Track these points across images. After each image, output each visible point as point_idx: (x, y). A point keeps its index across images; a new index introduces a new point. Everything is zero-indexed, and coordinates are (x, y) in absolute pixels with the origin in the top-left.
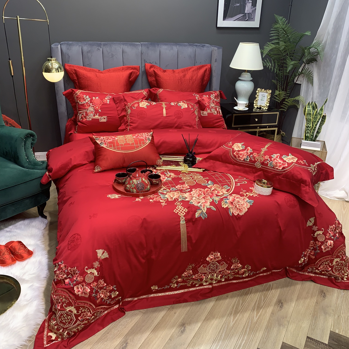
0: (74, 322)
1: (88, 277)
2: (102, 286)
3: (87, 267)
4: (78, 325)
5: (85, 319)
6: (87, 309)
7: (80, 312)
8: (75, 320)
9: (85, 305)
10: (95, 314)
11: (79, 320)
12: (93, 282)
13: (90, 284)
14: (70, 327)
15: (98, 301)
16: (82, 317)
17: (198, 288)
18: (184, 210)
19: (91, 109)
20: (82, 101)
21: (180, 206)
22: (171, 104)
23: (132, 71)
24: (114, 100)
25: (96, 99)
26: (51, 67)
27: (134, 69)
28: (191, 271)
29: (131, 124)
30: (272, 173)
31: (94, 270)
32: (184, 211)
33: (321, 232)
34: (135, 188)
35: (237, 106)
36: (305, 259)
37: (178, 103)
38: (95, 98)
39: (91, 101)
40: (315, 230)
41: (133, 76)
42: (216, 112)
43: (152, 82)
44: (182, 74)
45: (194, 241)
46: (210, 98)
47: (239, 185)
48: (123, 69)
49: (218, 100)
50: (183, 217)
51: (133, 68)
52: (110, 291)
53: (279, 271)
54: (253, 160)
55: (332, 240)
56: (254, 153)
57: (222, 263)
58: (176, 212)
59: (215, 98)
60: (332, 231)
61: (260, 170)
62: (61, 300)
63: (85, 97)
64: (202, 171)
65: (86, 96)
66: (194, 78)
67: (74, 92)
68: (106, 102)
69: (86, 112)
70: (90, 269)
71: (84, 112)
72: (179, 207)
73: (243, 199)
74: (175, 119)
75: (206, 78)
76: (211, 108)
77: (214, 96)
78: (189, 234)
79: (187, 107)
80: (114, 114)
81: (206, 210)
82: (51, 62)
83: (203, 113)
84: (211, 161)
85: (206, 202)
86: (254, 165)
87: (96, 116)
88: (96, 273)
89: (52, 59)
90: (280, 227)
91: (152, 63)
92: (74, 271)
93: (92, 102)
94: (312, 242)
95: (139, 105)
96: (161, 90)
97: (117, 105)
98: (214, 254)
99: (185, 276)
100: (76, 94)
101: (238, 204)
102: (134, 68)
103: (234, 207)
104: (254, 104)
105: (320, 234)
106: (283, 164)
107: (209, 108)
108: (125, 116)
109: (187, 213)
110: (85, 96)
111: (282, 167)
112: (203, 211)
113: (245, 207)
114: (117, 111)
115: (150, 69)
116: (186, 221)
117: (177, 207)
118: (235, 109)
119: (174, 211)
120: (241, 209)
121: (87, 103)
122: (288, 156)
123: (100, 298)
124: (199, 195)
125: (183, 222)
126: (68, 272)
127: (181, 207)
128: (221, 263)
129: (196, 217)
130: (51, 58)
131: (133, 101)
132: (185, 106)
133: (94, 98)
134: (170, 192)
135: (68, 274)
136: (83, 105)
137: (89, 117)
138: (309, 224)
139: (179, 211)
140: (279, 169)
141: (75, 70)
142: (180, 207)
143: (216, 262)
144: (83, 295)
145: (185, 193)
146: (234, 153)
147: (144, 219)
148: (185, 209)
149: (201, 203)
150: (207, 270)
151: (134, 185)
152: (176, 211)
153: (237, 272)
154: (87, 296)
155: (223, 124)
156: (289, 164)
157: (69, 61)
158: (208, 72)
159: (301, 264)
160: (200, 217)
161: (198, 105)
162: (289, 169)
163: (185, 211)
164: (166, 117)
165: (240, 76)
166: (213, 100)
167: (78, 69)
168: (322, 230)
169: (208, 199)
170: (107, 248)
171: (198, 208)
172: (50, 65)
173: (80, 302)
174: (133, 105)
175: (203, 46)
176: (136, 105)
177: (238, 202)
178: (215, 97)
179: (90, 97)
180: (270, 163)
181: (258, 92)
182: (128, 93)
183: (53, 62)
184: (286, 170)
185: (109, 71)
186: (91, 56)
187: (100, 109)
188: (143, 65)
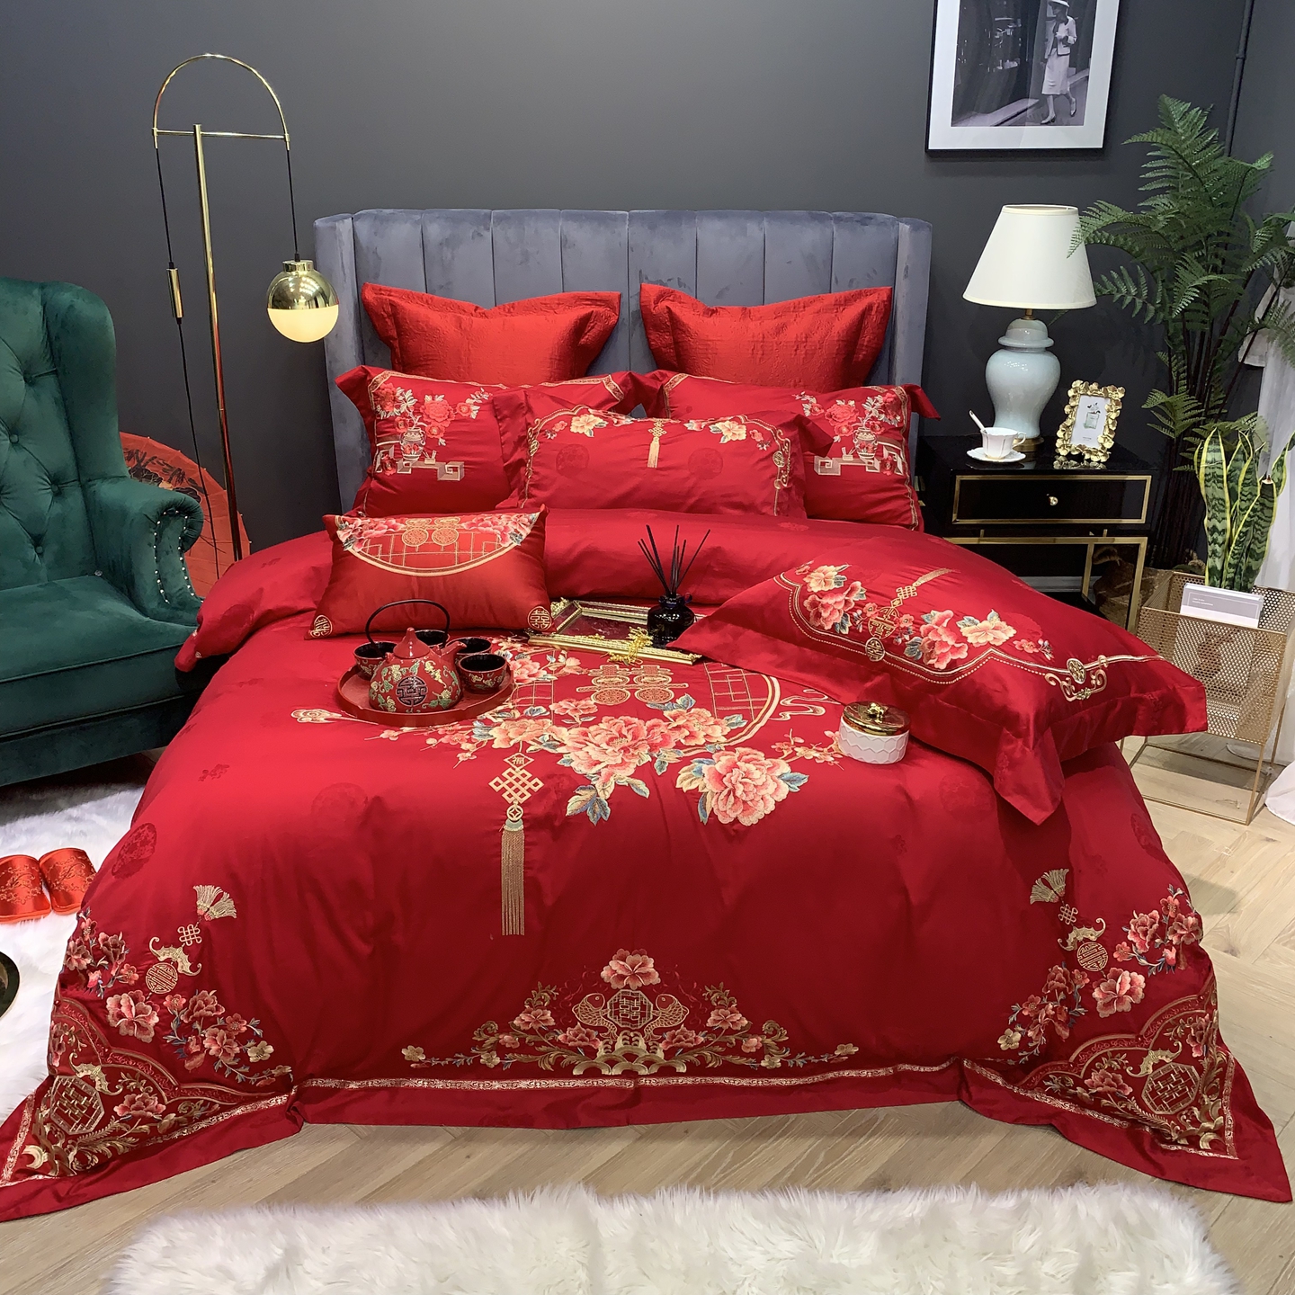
0: (98, 1121)
1: (156, 972)
2: (209, 1013)
3: (157, 940)
4: (116, 1133)
5: (140, 1117)
6: (144, 1082)
7: (121, 1090)
8: (103, 1113)
9: (136, 1066)
10: (181, 1108)
11: (117, 1117)
12: (172, 993)
13: (163, 997)
14: (85, 1134)
15: (192, 1063)
16: (125, 1109)
17: (580, 1083)
18: (530, 785)
19: (414, 436)
20: (387, 407)
21: (518, 769)
22: (686, 425)
23: (592, 309)
24: (495, 408)
25: (436, 402)
26: (292, 290)
27: (601, 306)
28: (549, 1013)
29: (534, 492)
30: (915, 683)
31: (179, 951)
32: (527, 787)
33: (1092, 934)
34: (392, 694)
35: (982, 446)
36: (1030, 1034)
37: (714, 424)
38: (433, 399)
39: (417, 410)
40: (1068, 921)
41: (593, 327)
42: (877, 464)
43: (663, 349)
44: (771, 324)
45: (549, 901)
46: (862, 412)
47: (789, 718)
48: (559, 304)
49: (898, 418)
50: (519, 807)
51: (597, 300)
52: (243, 1038)
53: (927, 1069)
54: (861, 630)
55: (1142, 970)
56: (867, 605)
57: (664, 999)
58: (497, 789)
59: (880, 412)
60: (1145, 933)
61: (881, 668)
62: (66, 1039)
63: (401, 394)
64: (690, 663)
65: (405, 391)
66: (816, 337)
67: (368, 378)
68: (467, 415)
69: (397, 446)
70: (167, 946)
71: (392, 444)
72: (513, 772)
73: (769, 769)
74: (688, 478)
75: (866, 338)
76: (857, 446)
77: (878, 404)
78: (531, 873)
79: (744, 438)
80: (491, 454)
81: (611, 791)
82: (294, 273)
83: (823, 464)
84: (730, 627)
85: (626, 763)
86: (863, 649)
87: (426, 462)
88: (185, 966)
89: (299, 264)
90: (905, 891)
91: (665, 281)
92: (115, 946)
93: (421, 411)
94: (1059, 968)
95: (569, 426)
96: (679, 378)
97: (503, 425)
98: (630, 958)
99: (527, 1028)
100: (376, 384)
101: (744, 784)
102: (600, 301)
103: (726, 792)
104: (1058, 441)
105: (1086, 940)
106: (954, 650)
107: (850, 447)
108: (522, 463)
109: (538, 796)
110: (399, 391)
111: (948, 661)
112: (598, 796)
113: (768, 797)
114: (502, 444)
115: (656, 302)
116: (528, 824)
117: (510, 770)
118: (971, 457)
119: (492, 784)
120: (751, 801)
121: (404, 415)
122: (983, 618)
123: (204, 1055)
124: (616, 738)
125: (514, 826)
126: (97, 948)
127: (524, 771)
128: (660, 999)
129: (568, 814)
130: (297, 260)
131: (551, 412)
132: (737, 433)
133: (428, 398)
134: (518, 719)
135: (97, 953)
136: (391, 421)
137: (404, 463)
138: (1040, 894)
139: (511, 785)
140: (936, 666)
141: (393, 305)
142: (518, 772)
143: (640, 992)
144: (135, 1032)
145: (568, 726)
146: (806, 603)
147: (378, 799)
148: (536, 780)
149: (603, 765)
150: (605, 1017)
151: (391, 682)
152: (497, 784)
153: (732, 1043)
154: (148, 1038)
155: (907, 508)
156: (974, 651)
157: (377, 276)
158: (874, 317)
159: (1012, 1053)
160: (582, 817)
161: (796, 432)
162: (969, 669)
163: (533, 788)
164: (657, 469)
165: (1004, 334)
166: (872, 417)
167: (402, 303)
168: (1098, 927)
169: (636, 753)
170: (232, 885)
171: (584, 781)
172: (291, 285)
173: (121, 1055)
174: (551, 424)
175: (864, 222)
176: (558, 427)
177: (747, 775)
178: (884, 407)
179: (414, 396)
180: (913, 644)
181: (1073, 396)
182: (552, 385)
183: (301, 273)
184: (960, 673)
185: (511, 309)
186: (453, 258)
187: (442, 435)
188: (635, 289)
